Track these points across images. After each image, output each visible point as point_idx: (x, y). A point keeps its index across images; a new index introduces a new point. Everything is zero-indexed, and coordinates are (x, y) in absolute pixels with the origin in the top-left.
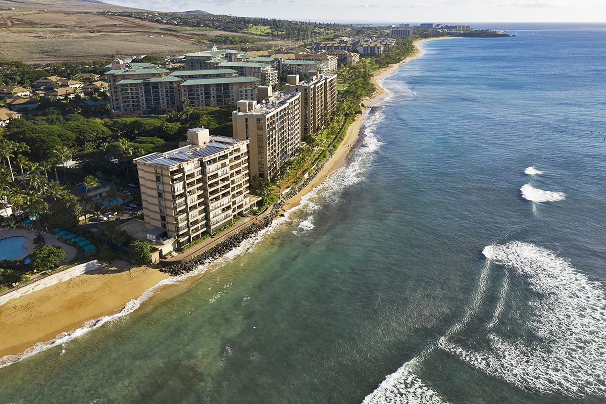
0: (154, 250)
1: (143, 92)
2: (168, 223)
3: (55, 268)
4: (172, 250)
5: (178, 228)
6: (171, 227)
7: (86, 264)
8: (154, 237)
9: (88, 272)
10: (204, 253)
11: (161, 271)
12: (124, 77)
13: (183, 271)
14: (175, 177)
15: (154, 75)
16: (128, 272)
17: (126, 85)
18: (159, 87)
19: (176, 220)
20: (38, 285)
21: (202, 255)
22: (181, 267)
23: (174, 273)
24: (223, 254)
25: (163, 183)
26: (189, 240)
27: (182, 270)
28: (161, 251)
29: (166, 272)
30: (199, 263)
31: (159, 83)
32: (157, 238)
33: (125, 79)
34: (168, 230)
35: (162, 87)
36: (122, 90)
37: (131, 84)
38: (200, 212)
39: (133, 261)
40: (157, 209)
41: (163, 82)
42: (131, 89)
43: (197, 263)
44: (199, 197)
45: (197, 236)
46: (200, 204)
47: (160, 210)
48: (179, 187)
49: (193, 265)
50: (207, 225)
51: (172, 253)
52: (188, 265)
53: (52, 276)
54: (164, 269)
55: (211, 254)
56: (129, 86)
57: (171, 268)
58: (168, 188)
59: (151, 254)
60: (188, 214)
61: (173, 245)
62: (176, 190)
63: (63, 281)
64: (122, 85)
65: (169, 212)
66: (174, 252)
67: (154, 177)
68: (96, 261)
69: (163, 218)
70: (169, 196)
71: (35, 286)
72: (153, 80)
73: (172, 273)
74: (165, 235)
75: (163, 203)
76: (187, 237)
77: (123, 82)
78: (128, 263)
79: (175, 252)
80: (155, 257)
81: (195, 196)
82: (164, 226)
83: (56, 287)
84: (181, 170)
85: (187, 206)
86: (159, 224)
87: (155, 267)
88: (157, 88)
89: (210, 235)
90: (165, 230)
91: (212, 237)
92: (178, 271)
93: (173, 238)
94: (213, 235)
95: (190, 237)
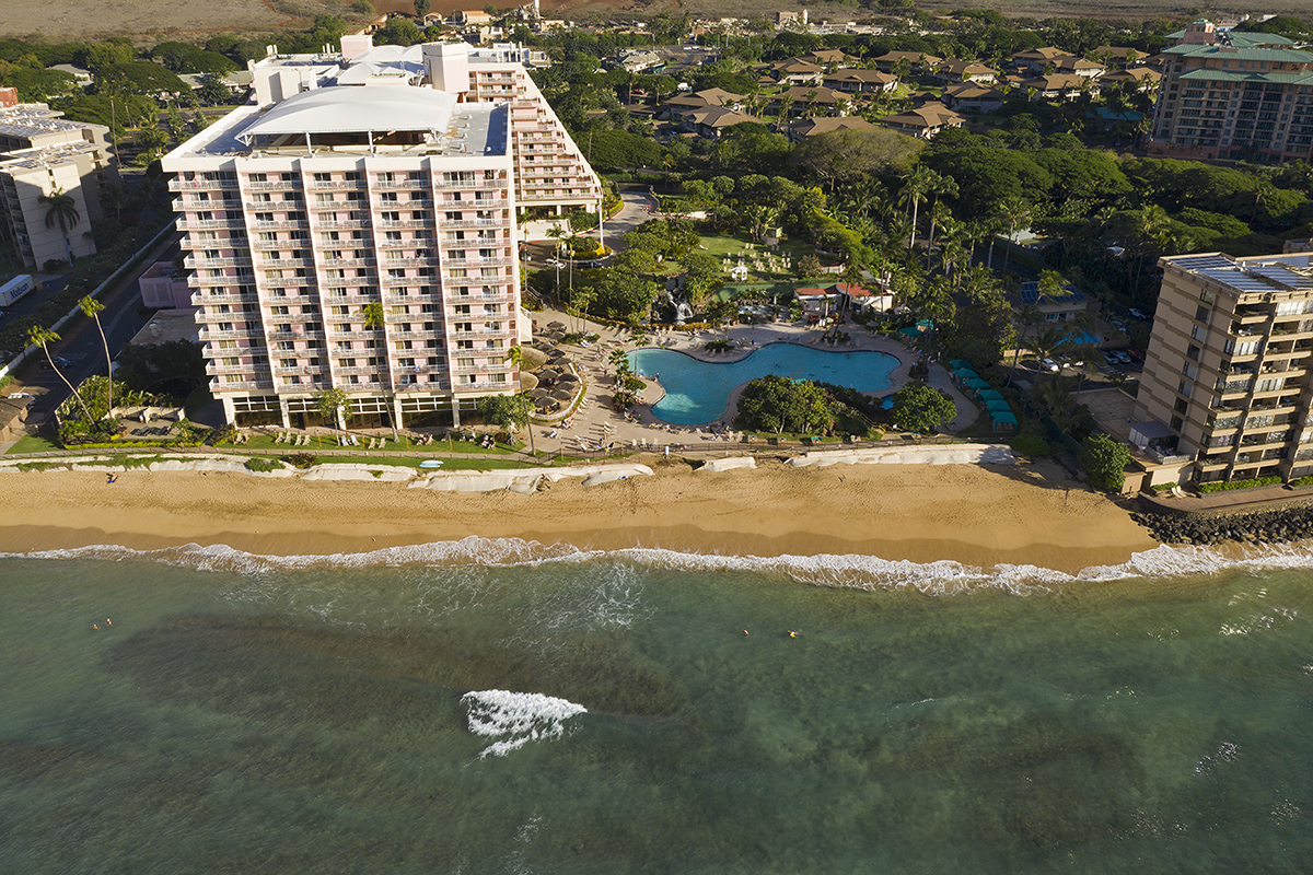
0: (1134, 467)
1: (1239, 104)
2: (1188, 419)
3: (929, 434)
4: (1176, 481)
5: (1209, 437)
6: (1191, 431)
7: (986, 447)
8: (1146, 440)
9: (986, 463)
10: (1253, 516)
11: (1135, 518)
12: (1203, 63)
13: (1185, 537)
14: (1245, 321)
15: (1280, 66)
16: (1063, 492)
17: (1202, 83)
18: (1284, 97)
19: (1211, 418)
20: (892, 454)
21: (1246, 518)
22: (1183, 527)
23: (1161, 533)
24: (1300, 536)
25: (1210, 327)
26: (1224, 475)
27: (1183, 533)
28: (1150, 474)
29: (1145, 524)
30: (1229, 533)
31: (1287, 88)
32: (1150, 444)
33: (1204, 68)
34: (1184, 436)
35: (1289, 98)
36: (1189, 94)
37: (1214, 83)
38: (1279, 420)
39: (1082, 475)
40: (1175, 381)
41: (1298, 85)
42: (1212, 94)
43: (1225, 533)
44: (1290, 383)
45: (1249, 473)
46: (1284, 401)
47: (1182, 386)
48: (1246, 347)
49: (1213, 534)
50: (1285, 455)
51: (1173, 489)
52: (1202, 529)
53: (920, 447)
54: (1141, 516)
55: (1269, 525)
56: (1208, 85)
57: (1160, 521)
58: (1217, 342)
59: (1125, 474)
60: (1245, 414)
61: (1183, 472)
62: (1236, 350)
63: (935, 463)
64: (1193, 82)
65: (1199, 395)
66: (1179, 488)
67: (1193, 309)
68: (1007, 447)
69: (1181, 406)
70: (1213, 360)
71: (885, 455)
72: (1274, 77)
73: (1156, 531)
74: (1169, 444)
75: (1193, 371)
76: (1223, 467)
77: (1198, 74)
78: (1070, 475)
79: (1182, 489)
80: (1131, 484)
81: (1280, 378)
82: (1177, 423)
83: (920, 470)
84: (1267, 308)
85: (1250, 394)
86: (1167, 416)
87: (1124, 503)
88: (1278, 98)
89: (1284, 481)
90: (1176, 432)
91: (1286, 487)
92: (1173, 532)
93: (1187, 457)
94: (1291, 483)
95: (1231, 467)
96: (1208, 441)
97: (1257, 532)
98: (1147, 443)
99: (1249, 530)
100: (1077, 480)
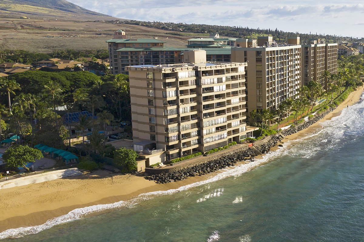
0: (140, 158)
1: (144, 60)
2: (157, 133)
3: (28, 172)
4: (160, 161)
5: (168, 138)
6: (160, 138)
7: (64, 170)
8: (142, 147)
9: (65, 177)
10: (195, 166)
11: (147, 178)
12: (124, 45)
13: (171, 180)
14: (168, 81)
15: (155, 44)
16: (110, 178)
17: (126, 52)
18: (160, 56)
19: (167, 130)
20: (9, 183)
21: (193, 168)
22: (169, 176)
23: (160, 181)
24: (215, 169)
26: (179, 154)
27: (170, 178)
28: (148, 159)
29: (152, 179)
30: (188, 174)
31: (160, 53)
32: (145, 148)
33: (125, 47)
34: (158, 142)
35: (162, 57)
36: (123, 57)
37: (131, 52)
38: (193, 126)
39: (117, 170)
40: (146, 119)
41: (163, 51)
42: (132, 57)
43: (186, 174)
44: (192, 108)
45: (188, 152)
46: (193, 117)
47: (150, 120)
48: (171, 93)
49: (182, 175)
50: (200, 141)
51: (160, 164)
52: (177, 175)
53: (26, 177)
54: (149, 177)
55: (203, 168)
56: (129, 53)
57: (158, 176)
58: (159, 94)
59: (137, 162)
60: (179, 125)
61: (162, 156)
62: (168, 95)
63: (37, 182)
64: (122, 52)
65: (159, 120)
66: (162, 163)
68: (76, 168)
69: (152, 128)
70: (159, 103)
71: (5, 184)
72: (154, 49)
73: (158, 180)
74: (153, 146)
75: (153, 112)
76: (177, 151)
77: (123, 49)
78: (111, 172)
79: (164, 164)
80: (141, 166)
81: (188, 106)
82: (153, 138)
83: (29, 187)
84: (174, 75)
85: (179, 115)
86: (147, 137)
87: (141, 175)
88: (158, 57)
89: (203, 153)
90: (154, 142)
91: (204, 156)
92: (165, 179)
93: (162, 150)
94: (206, 154)
95: (180, 150)
96: (168, 139)
97: (199, 172)
98: (142, 148)
99: (195, 171)
100: (115, 173)
